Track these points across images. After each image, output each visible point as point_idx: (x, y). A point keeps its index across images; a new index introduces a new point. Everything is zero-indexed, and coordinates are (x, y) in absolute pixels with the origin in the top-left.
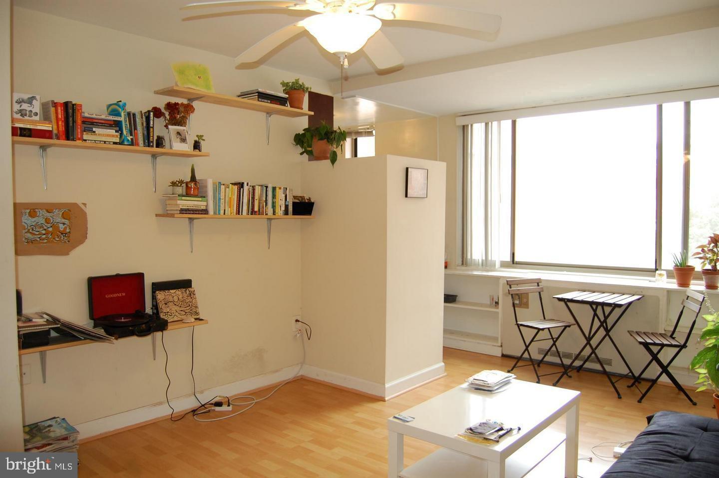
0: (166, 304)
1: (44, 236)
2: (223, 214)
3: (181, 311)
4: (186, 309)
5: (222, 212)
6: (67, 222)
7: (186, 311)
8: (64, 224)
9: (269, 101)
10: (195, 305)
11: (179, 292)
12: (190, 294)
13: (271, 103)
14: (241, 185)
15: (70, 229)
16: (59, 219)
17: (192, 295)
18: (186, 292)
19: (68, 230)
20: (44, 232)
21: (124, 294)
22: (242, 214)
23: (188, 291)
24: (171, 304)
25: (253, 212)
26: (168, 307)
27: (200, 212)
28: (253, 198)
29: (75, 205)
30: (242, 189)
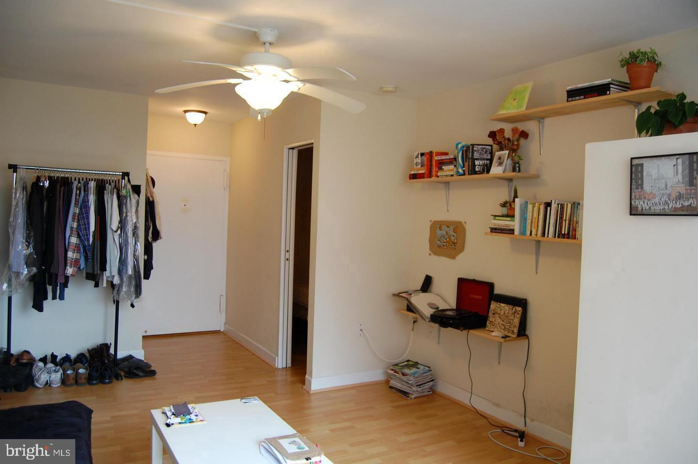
0: (494, 314)
1: (445, 244)
2: (529, 235)
3: (502, 325)
4: (506, 324)
5: (528, 233)
6: (455, 235)
7: (506, 327)
8: (454, 236)
9: (583, 97)
10: (514, 325)
11: (508, 308)
12: (515, 313)
13: (584, 98)
14: (548, 205)
15: (456, 240)
16: (452, 233)
17: (516, 314)
18: (512, 309)
19: (456, 241)
20: (445, 241)
21: (481, 298)
22: (548, 236)
23: (514, 309)
24: (497, 315)
25: (561, 236)
26: (494, 317)
27: (507, 232)
28: (561, 218)
29: (460, 223)
30: (549, 208)
